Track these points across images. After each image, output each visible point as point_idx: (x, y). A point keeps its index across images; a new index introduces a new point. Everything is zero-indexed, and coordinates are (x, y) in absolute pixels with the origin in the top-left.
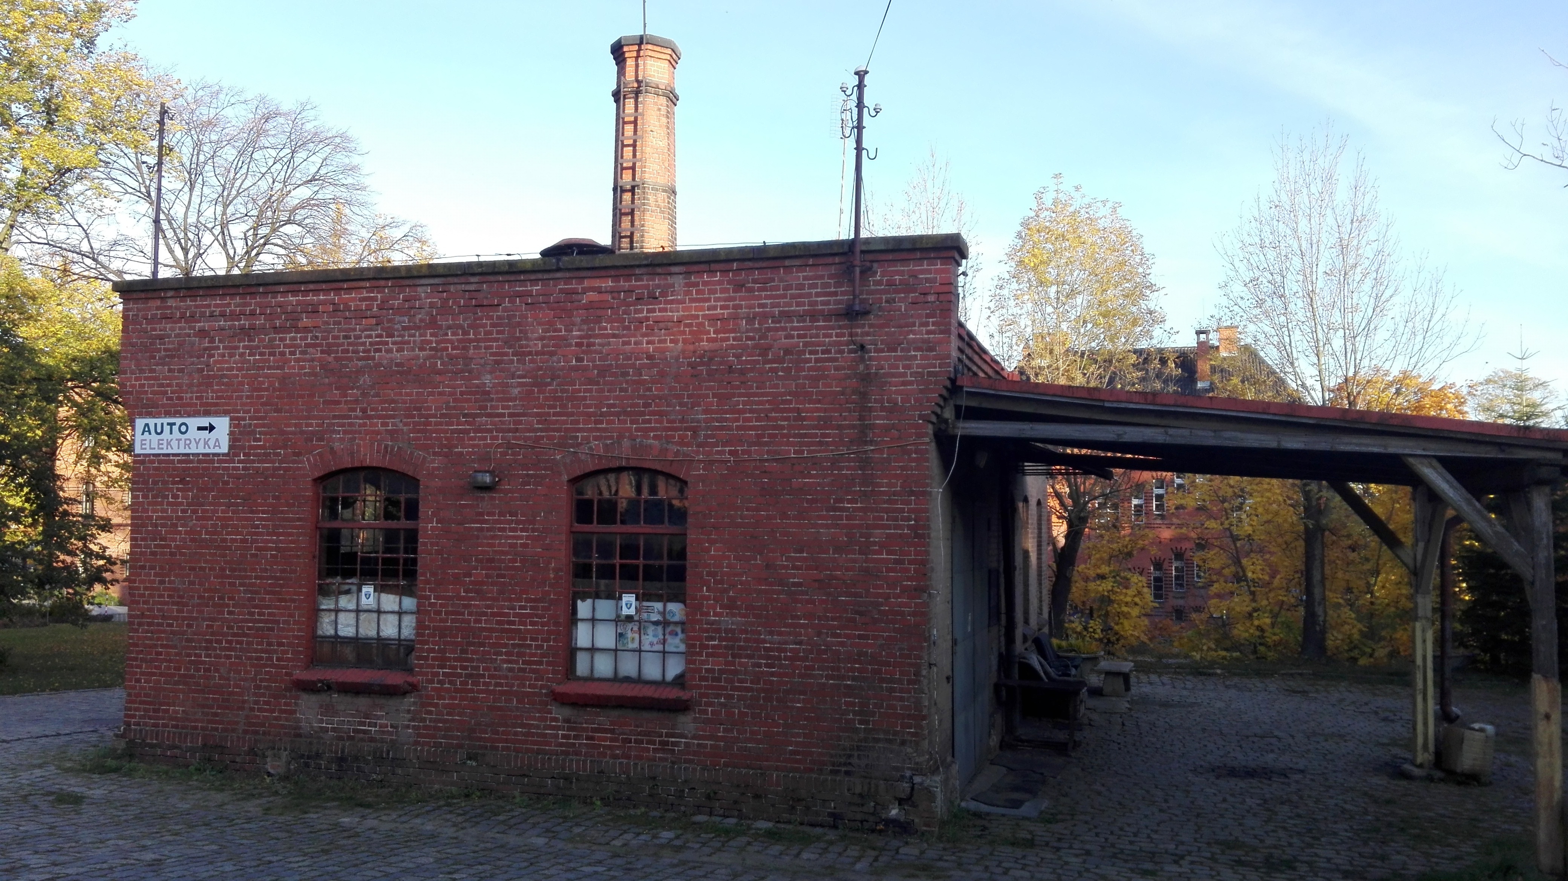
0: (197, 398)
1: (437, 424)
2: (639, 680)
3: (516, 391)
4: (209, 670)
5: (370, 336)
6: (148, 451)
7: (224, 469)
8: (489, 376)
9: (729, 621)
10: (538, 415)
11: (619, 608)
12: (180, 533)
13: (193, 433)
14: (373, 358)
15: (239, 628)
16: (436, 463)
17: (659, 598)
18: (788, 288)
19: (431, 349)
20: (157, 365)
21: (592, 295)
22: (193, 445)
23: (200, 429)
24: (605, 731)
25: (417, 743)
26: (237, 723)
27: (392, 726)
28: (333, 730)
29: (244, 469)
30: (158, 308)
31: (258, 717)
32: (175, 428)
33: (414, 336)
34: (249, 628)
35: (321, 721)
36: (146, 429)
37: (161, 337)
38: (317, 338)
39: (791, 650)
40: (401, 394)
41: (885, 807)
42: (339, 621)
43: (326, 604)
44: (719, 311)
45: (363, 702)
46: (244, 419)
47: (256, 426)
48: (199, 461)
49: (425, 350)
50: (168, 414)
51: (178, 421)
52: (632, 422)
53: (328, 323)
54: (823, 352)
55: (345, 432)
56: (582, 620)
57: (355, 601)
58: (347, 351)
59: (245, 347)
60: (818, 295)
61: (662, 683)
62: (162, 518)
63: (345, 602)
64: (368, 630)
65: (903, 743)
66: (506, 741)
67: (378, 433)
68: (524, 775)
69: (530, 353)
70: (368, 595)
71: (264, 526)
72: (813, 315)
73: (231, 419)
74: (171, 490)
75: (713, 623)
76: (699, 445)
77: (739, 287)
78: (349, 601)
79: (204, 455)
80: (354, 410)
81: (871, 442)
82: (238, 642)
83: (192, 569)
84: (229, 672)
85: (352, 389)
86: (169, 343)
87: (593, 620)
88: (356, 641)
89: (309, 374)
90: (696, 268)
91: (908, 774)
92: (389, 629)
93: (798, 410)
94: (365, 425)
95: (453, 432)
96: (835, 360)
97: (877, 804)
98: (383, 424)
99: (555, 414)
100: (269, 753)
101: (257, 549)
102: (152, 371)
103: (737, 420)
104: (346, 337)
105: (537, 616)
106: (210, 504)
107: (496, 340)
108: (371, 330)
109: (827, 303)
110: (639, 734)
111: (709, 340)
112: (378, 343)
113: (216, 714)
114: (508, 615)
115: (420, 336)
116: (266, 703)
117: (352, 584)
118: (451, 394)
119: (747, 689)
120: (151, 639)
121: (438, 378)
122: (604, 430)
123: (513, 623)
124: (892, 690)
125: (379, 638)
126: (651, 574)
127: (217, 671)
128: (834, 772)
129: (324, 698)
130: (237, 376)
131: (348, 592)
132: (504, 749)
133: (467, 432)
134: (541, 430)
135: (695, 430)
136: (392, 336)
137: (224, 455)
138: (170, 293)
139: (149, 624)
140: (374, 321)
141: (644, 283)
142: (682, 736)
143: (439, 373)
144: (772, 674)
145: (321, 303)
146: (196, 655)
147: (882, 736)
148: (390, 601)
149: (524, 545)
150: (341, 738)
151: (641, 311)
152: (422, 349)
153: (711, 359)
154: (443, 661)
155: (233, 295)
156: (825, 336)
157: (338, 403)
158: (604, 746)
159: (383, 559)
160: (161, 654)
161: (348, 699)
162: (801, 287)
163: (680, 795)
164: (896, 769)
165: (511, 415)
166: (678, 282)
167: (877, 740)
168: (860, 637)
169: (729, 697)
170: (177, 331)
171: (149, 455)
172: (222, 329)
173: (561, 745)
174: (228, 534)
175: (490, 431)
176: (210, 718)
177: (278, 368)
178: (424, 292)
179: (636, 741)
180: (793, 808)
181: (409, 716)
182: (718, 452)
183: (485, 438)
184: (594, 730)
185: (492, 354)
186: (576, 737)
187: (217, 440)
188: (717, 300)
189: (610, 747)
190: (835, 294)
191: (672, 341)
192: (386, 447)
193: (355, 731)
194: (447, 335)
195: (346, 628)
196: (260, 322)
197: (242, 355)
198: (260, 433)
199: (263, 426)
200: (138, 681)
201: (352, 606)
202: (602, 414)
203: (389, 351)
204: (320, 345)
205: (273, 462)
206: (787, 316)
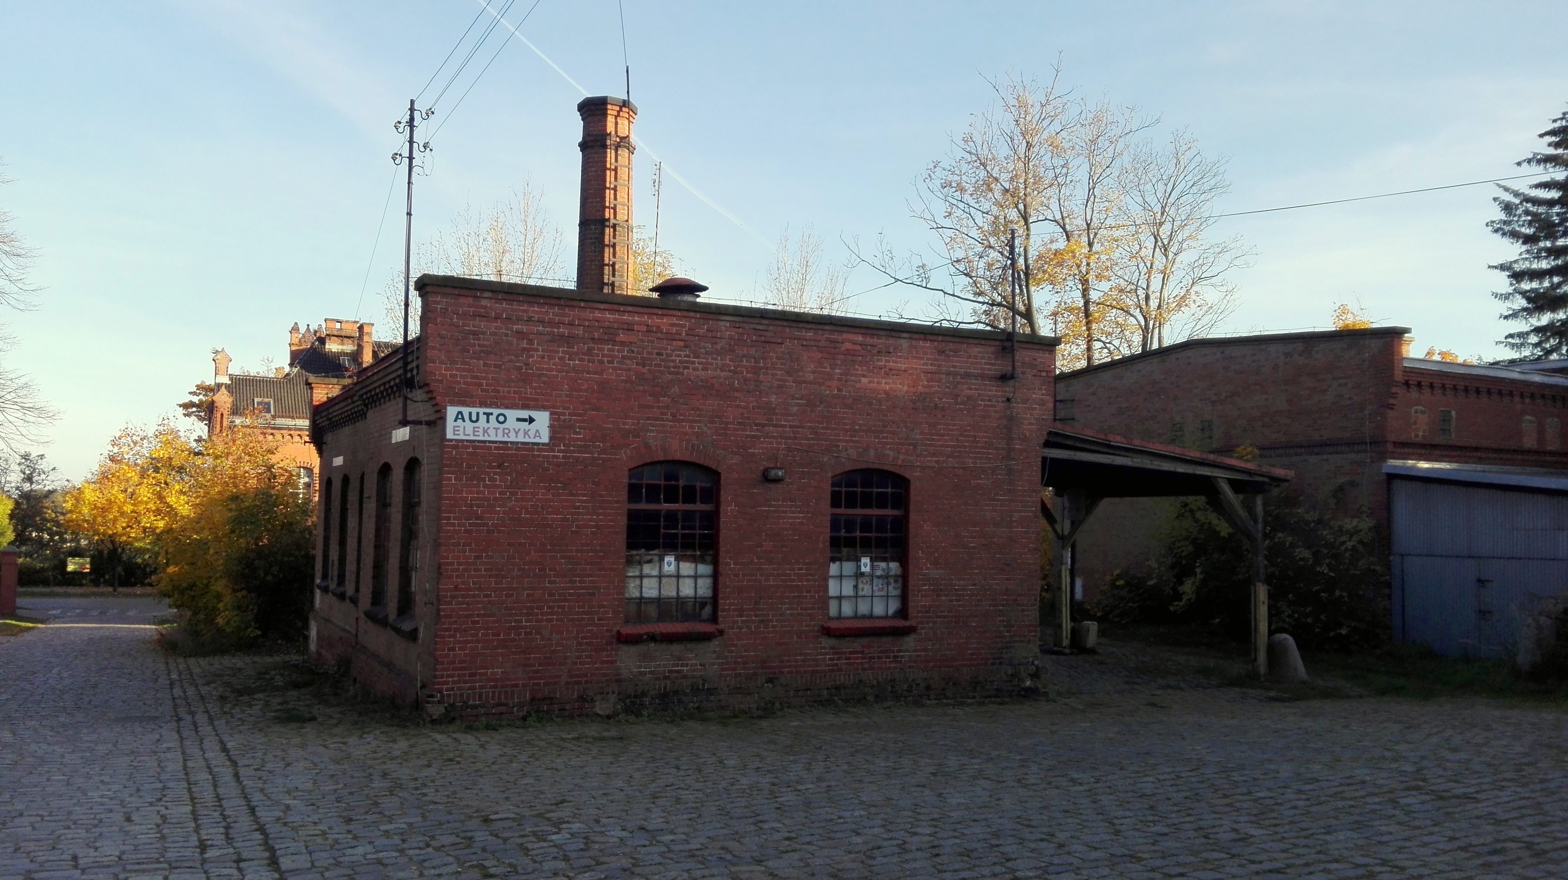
0: (514, 392)
1: (735, 429)
2: (871, 617)
3: (795, 409)
4: (531, 633)
5: (680, 356)
6: (462, 437)
7: (544, 457)
8: (774, 396)
9: (935, 573)
10: (811, 427)
11: (859, 567)
12: (498, 512)
13: (512, 423)
14: (683, 374)
15: (559, 595)
16: (734, 460)
17: (884, 559)
18: (969, 357)
19: (730, 371)
20: (471, 358)
21: (848, 345)
22: (512, 434)
23: (519, 420)
24: (858, 653)
25: (721, 675)
26: (560, 676)
27: (701, 665)
28: (651, 672)
29: (563, 457)
30: (469, 306)
31: (580, 669)
32: (492, 418)
33: (716, 359)
34: (570, 595)
35: (640, 667)
36: (460, 416)
37: (474, 333)
38: (633, 352)
39: (970, 590)
40: (705, 404)
41: (1023, 681)
42: (644, 585)
43: (633, 572)
44: (929, 367)
45: (676, 648)
46: (564, 414)
47: (576, 421)
48: (517, 449)
49: (725, 371)
50: (482, 404)
51: (496, 412)
52: (876, 438)
53: (642, 341)
54: (989, 401)
55: (657, 432)
56: (833, 577)
57: (657, 569)
58: (660, 366)
59: (563, 352)
60: (986, 364)
61: (886, 617)
62: (478, 499)
63: (647, 569)
64: (669, 591)
65: (1029, 642)
66: (790, 667)
67: (686, 434)
68: (807, 690)
69: (805, 382)
70: (670, 563)
71: (584, 508)
72: (982, 376)
73: (551, 414)
74: (488, 474)
75: (924, 575)
76: (918, 456)
77: (941, 352)
78: (653, 569)
79: (523, 443)
80: (666, 414)
81: (1013, 459)
82: (559, 607)
83: (510, 544)
84: (551, 633)
85: (664, 396)
86: (484, 339)
87: (841, 577)
88: (658, 601)
89: (626, 381)
90: (916, 336)
91: (1031, 660)
92: (687, 589)
93: (975, 437)
94: (675, 426)
95: (747, 436)
96: (995, 406)
97: (1019, 680)
98: (691, 427)
99: (823, 428)
100: (598, 697)
101: (577, 527)
102: (464, 363)
103: (940, 440)
104: (659, 354)
105: (811, 575)
106: (530, 487)
107: (781, 369)
108: (680, 350)
109: (990, 370)
110: (880, 652)
111: (923, 386)
112: (687, 362)
113: (538, 671)
114: (789, 575)
115: (721, 360)
116: (587, 657)
117: (655, 555)
118: (745, 408)
119: (945, 617)
120: (465, 609)
121: (736, 394)
122: (858, 442)
123: (794, 581)
124: (1023, 610)
125: (678, 597)
126: (881, 543)
127: (537, 633)
128: (993, 664)
129: (642, 648)
130: (557, 376)
131: (650, 561)
132: (788, 672)
133: (759, 437)
134: (813, 439)
135: (915, 446)
136: (698, 357)
137: (543, 444)
138: (487, 294)
139: (463, 596)
140: (682, 344)
141: (881, 342)
142: (908, 651)
143: (737, 390)
144: (959, 606)
145: (639, 324)
146: (515, 621)
147: (1018, 639)
148: (687, 568)
149: (801, 523)
150: (658, 679)
151: (881, 361)
152: (722, 370)
153: (925, 399)
154: (741, 612)
155: (552, 305)
156: (989, 390)
157: (651, 407)
158: (857, 663)
159: (683, 535)
160: (478, 622)
161: (664, 646)
162: (976, 357)
163: (910, 690)
164: (1025, 658)
165: (790, 427)
166: (904, 344)
167: (1015, 642)
168: (1007, 579)
169: (935, 623)
170: (493, 330)
171: (462, 441)
172: (540, 333)
173: (828, 665)
174: (549, 513)
175: (774, 437)
176: (531, 675)
177: (595, 373)
178: (724, 326)
179: (878, 658)
180: (975, 688)
181: (714, 656)
182: (928, 461)
183: (772, 443)
184: (851, 653)
185: (778, 380)
186: (838, 659)
187: (537, 431)
188: (928, 359)
189: (862, 664)
190: (994, 365)
191: (900, 384)
192: (693, 446)
193: (669, 671)
194: (742, 361)
195: (650, 589)
196: (580, 331)
197: (561, 359)
198: (579, 427)
199: (583, 421)
200: (453, 649)
201: (655, 572)
202: (856, 431)
203: (695, 369)
204: (636, 358)
205: (591, 453)
206: (967, 375)
